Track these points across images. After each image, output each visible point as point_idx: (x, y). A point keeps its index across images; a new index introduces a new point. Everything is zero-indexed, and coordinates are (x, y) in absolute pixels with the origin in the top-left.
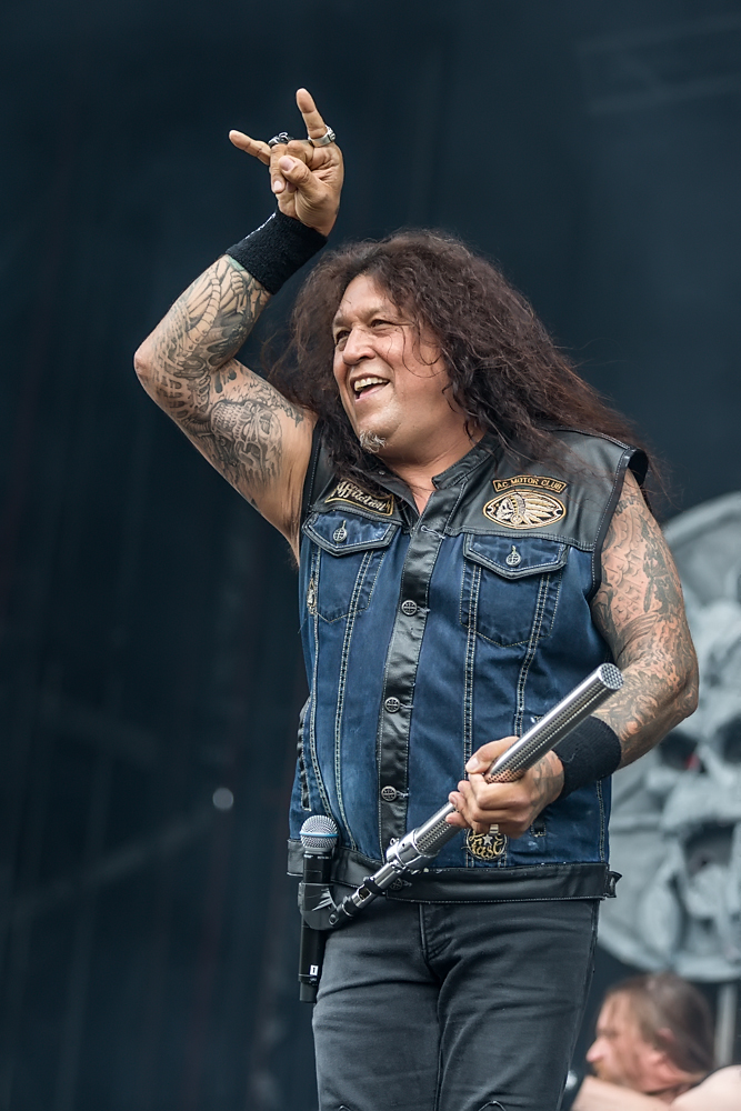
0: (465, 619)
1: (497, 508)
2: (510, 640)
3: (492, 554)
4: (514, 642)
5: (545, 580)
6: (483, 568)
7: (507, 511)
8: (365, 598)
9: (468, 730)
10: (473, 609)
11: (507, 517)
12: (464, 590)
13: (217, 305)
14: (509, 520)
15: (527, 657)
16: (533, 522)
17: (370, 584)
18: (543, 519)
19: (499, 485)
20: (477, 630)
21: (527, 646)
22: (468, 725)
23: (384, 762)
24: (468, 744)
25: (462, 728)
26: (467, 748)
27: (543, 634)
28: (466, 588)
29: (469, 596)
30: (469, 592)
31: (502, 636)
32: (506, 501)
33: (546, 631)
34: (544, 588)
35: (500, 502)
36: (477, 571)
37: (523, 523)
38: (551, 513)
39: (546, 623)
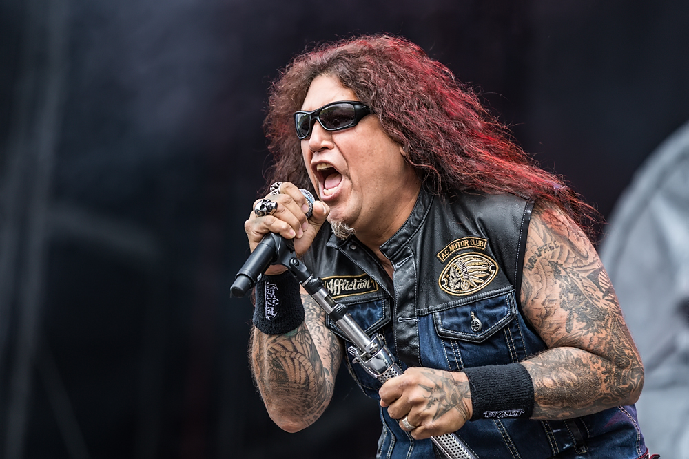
1: (448, 279)
3: (459, 325)
7: (456, 280)
11: (458, 286)
12: (450, 362)
13: (307, 361)
14: (460, 289)
16: (478, 284)
18: (485, 278)
19: (443, 255)
28: (452, 359)
30: (454, 362)
32: (452, 270)
34: (508, 335)
35: (448, 273)
37: (471, 287)
38: (487, 271)
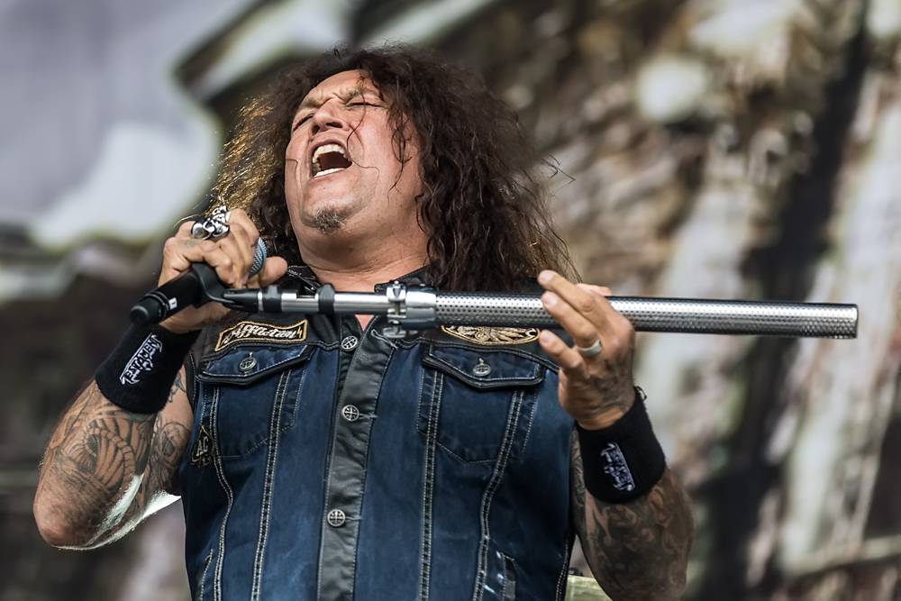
0: (423, 426)
2: (474, 456)
3: (456, 362)
4: (479, 459)
5: (518, 396)
6: (446, 374)
7: (469, 328)
8: (289, 415)
9: (426, 549)
10: (434, 415)
11: (470, 333)
12: (423, 394)
14: (473, 336)
15: (493, 479)
16: (501, 340)
17: (293, 402)
18: (513, 338)
20: (437, 439)
21: (494, 466)
22: (426, 543)
23: (324, 583)
24: (425, 565)
25: (419, 546)
26: (425, 569)
27: (513, 455)
28: (426, 393)
29: (429, 401)
30: (429, 397)
31: (467, 450)
33: (516, 453)
34: (516, 404)
36: (439, 377)
37: (490, 340)
38: (522, 334)
39: (517, 443)
